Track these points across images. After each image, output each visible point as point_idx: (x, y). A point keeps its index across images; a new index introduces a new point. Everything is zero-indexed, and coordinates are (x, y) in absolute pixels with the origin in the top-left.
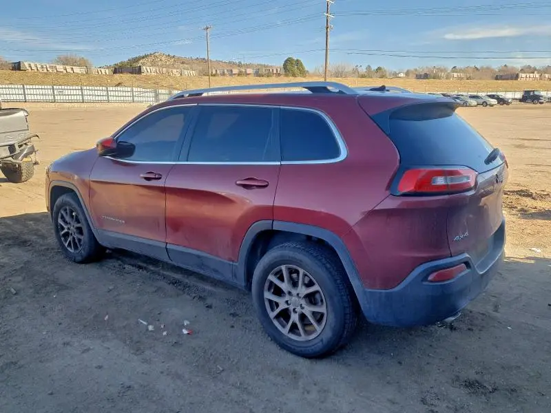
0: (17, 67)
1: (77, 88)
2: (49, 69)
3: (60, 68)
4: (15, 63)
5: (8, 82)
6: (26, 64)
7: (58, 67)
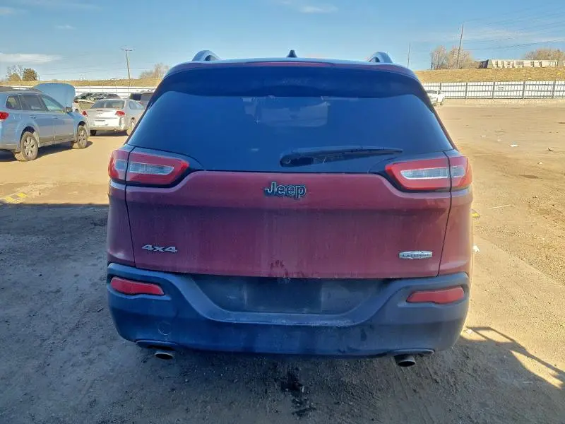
0: (484, 65)
1: (519, 83)
2: (515, 65)
3: (527, 63)
4: (482, 62)
5: (459, 80)
6: (494, 62)
7: (525, 62)
